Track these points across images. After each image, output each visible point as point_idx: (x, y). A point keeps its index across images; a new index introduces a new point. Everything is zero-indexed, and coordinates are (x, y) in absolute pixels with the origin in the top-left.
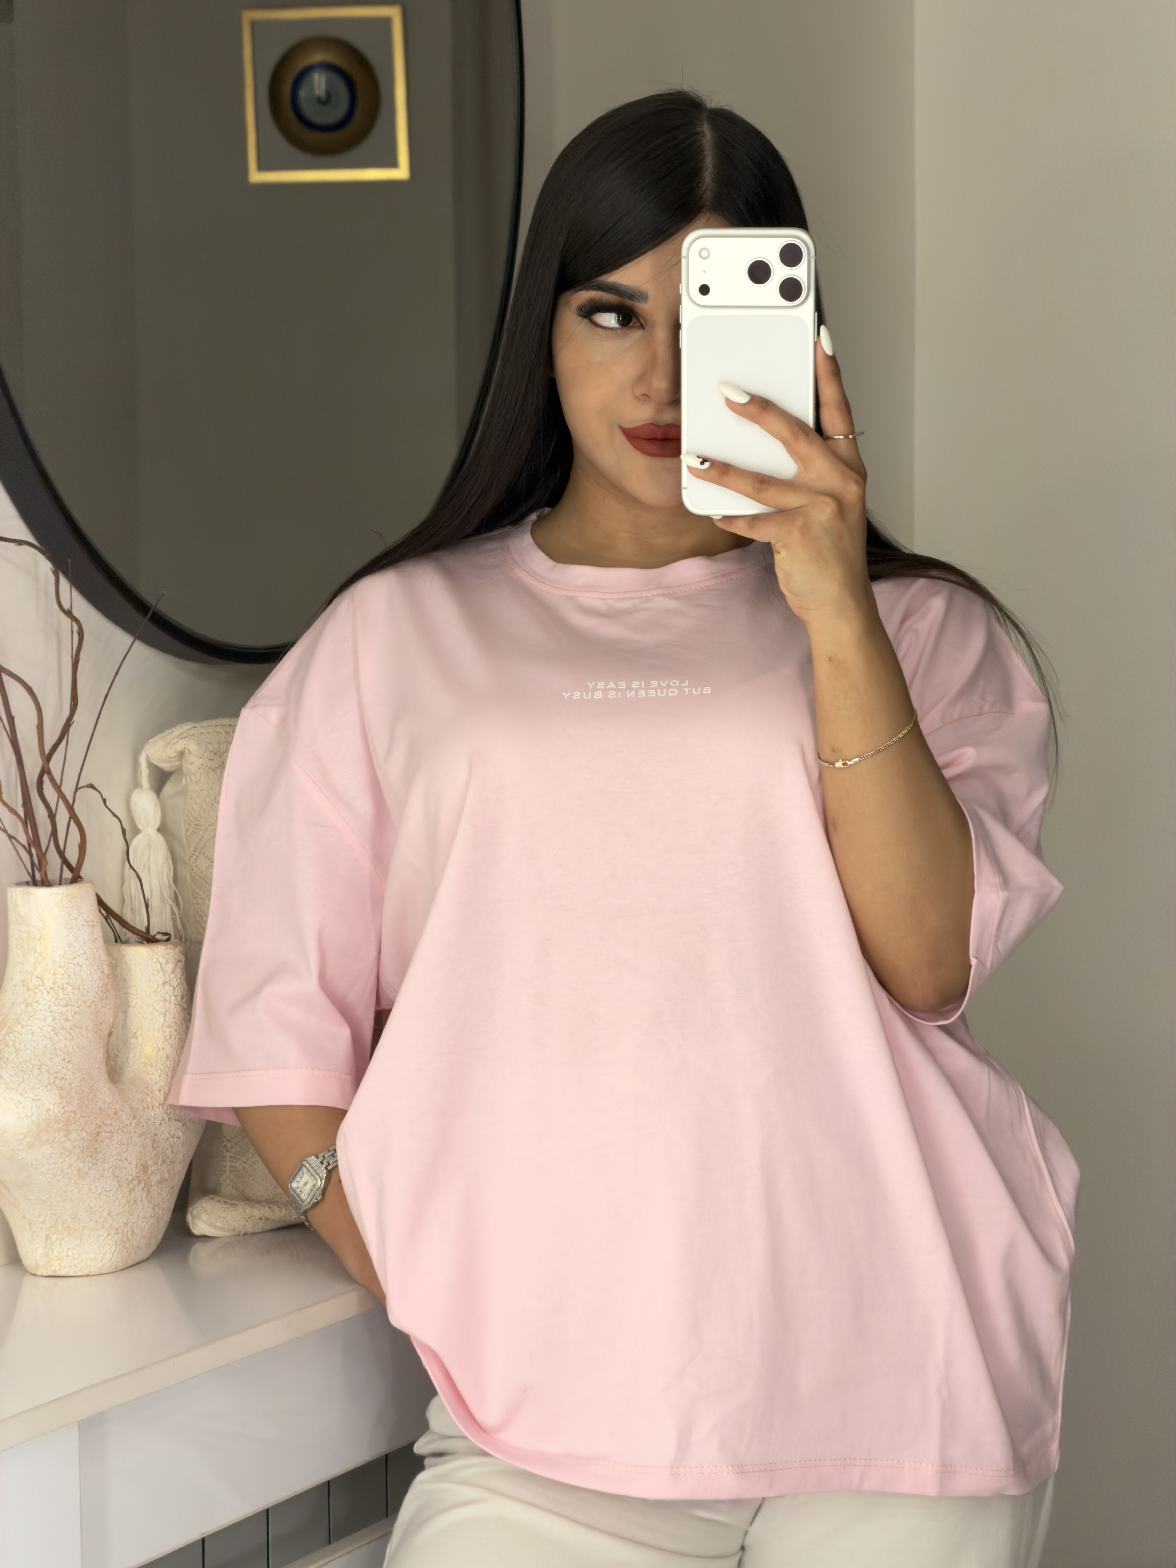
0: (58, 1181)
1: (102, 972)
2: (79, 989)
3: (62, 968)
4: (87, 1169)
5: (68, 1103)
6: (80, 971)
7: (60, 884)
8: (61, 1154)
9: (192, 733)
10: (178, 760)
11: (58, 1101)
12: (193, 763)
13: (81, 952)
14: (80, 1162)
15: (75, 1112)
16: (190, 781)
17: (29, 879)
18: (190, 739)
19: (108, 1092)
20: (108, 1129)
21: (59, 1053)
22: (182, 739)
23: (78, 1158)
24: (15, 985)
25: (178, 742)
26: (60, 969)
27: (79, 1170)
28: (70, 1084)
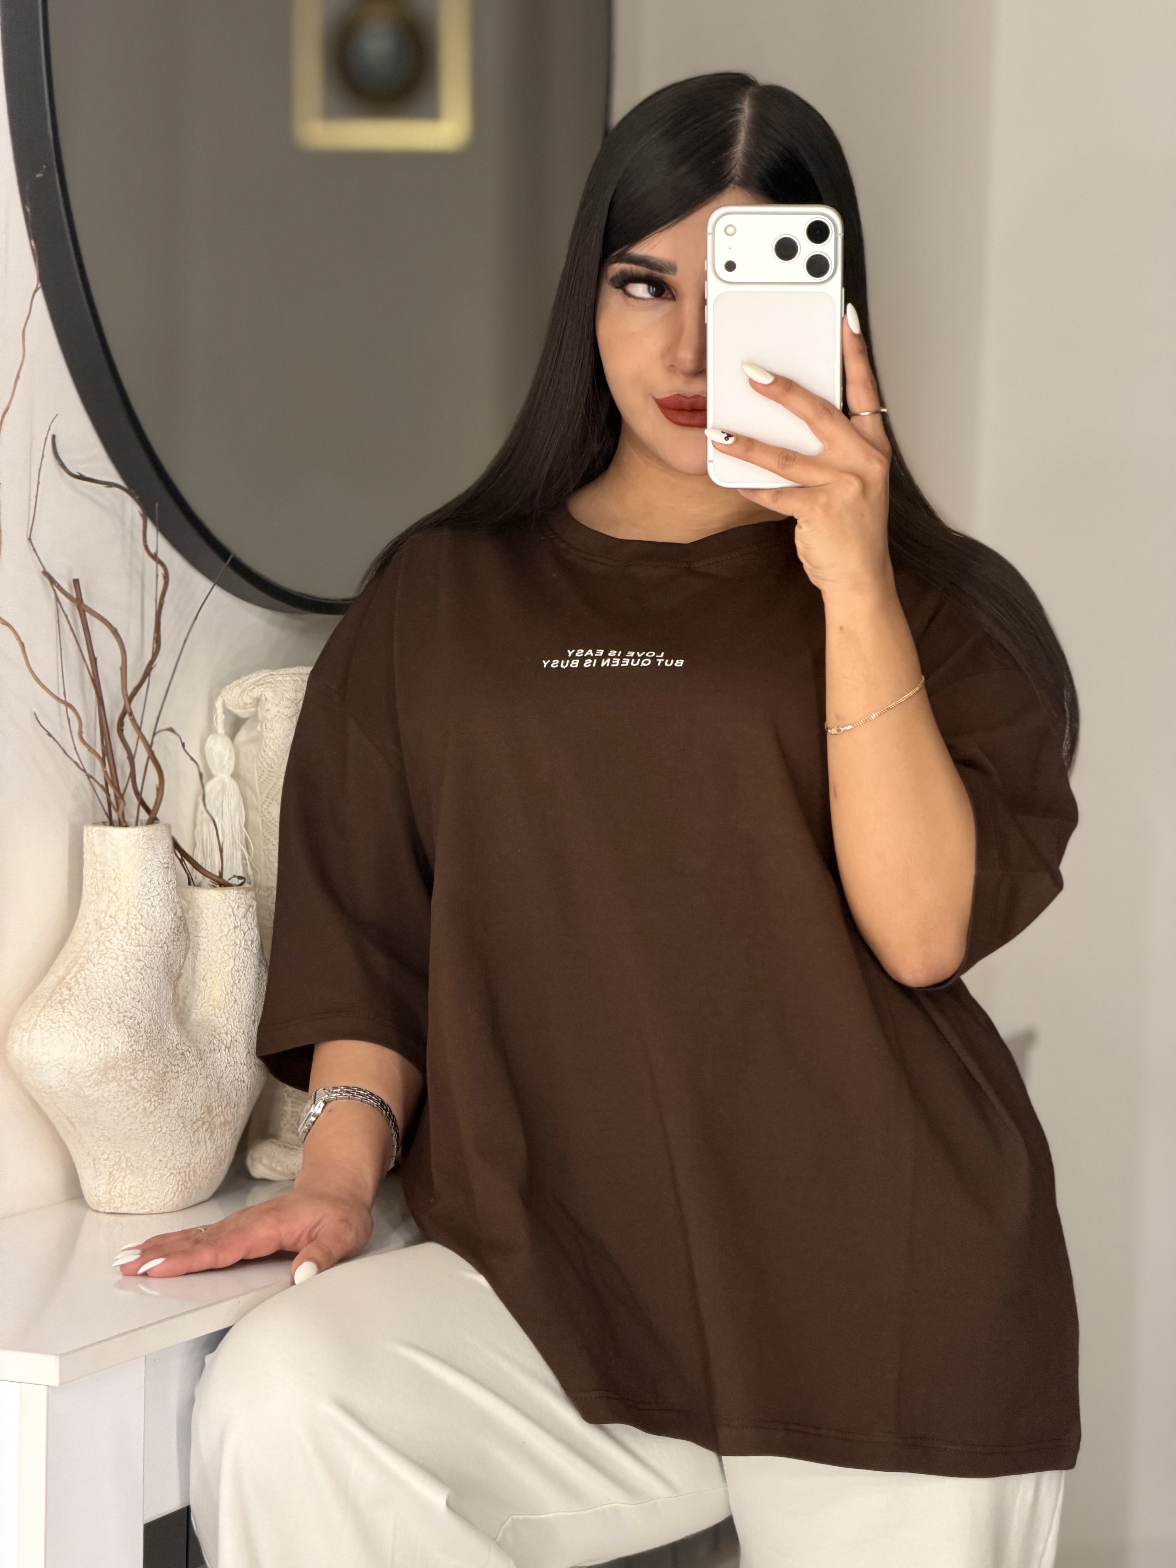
0: (124, 1119)
1: (175, 914)
2: (152, 930)
3: (136, 908)
4: (152, 1108)
5: (137, 1042)
6: (153, 912)
7: (137, 825)
8: (127, 1093)
9: (269, 680)
10: (253, 707)
11: (127, 1039)
12: (269, 710)
13: (156, 893)
14: (146, 1101)
15: (143, 1051)
16: (266, 728)
17: (105, 819)
18: (267, 687)
19: (176, 1033)
20: (175, 1069)
21: (129, 992)
22: (259, 685)
23: (144, 1097)
24: (88, 923)
25: (254, 688)
26: (132, 909)
27: (145, 1109)
28: (139, 1024)
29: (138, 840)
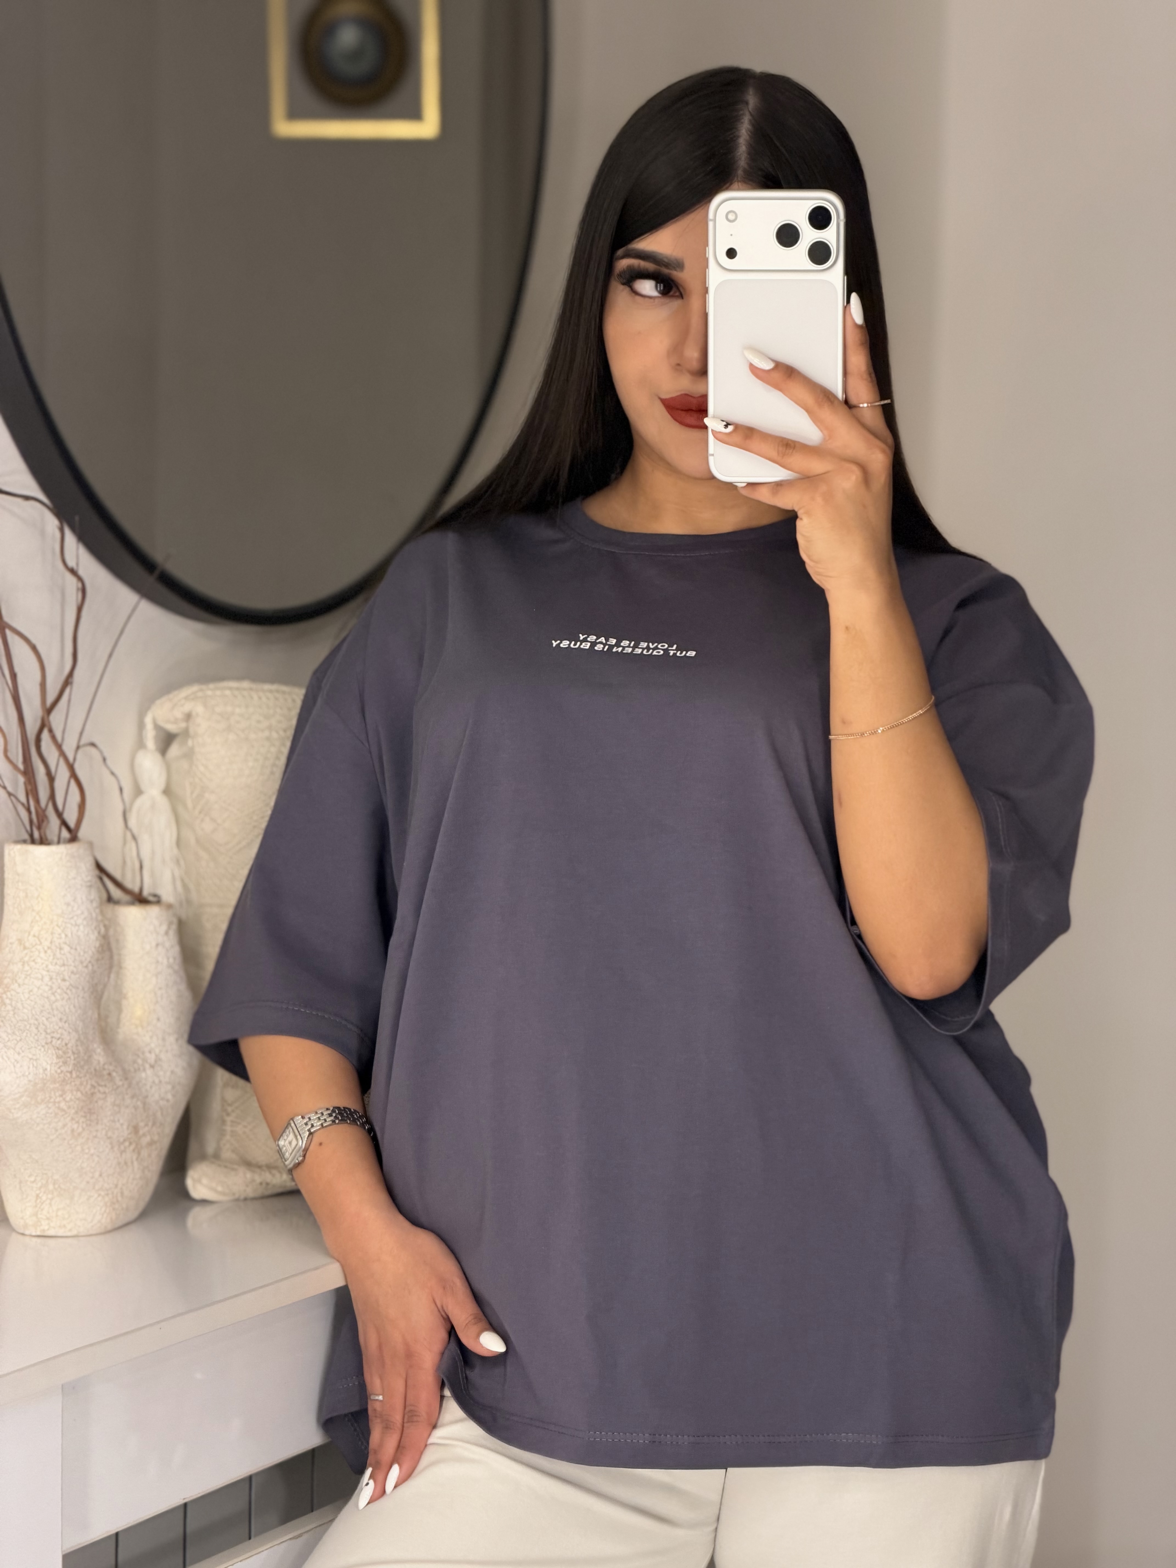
0: (52, 1141)
1: (99, 933)
2: (76, 949)
3: (59, 927)
4: (80, 1129)
5: (65, 1063)
6: (77, 931)
7: (59, 842)
8: (56, 1114)
9: (199, 695)
10: (185, 722)
11: (55, 1061)
12: (200, 724)
13: (79, 912)
14: (74, 1122)
15: (71, 1073)
16: (197, 743)
17: (27, 837)
18: (197, 701)
19: (102, 1053)
20: (101, 1089)
21: (56, 1012)
22: (189, 700)
23: (73, 1119)
24: (11, 943)
25: (185, 703)
26: (56, 928)
27: (73, 1131)
28: (66, 1044)
29: (61, 859)
